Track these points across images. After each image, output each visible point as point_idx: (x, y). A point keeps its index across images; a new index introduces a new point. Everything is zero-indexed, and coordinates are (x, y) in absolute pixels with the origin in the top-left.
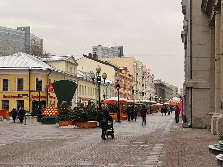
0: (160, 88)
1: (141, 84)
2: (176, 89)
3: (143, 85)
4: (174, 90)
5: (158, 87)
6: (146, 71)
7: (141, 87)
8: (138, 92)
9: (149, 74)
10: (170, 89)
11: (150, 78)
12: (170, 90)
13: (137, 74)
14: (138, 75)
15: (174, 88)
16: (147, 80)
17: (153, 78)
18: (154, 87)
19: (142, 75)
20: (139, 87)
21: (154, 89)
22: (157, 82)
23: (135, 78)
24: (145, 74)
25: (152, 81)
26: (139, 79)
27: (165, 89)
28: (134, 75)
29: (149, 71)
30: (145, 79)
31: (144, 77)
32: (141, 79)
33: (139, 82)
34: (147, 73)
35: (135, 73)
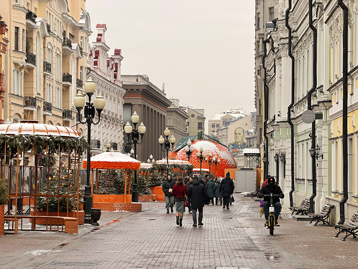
0: (147, 105)
1: (57, 74)
2: (199, 118)
3: (67, 78)
4: (194, 123)
5: (138, 101)
6: (83, 21)
7: (55, 84)
8: (34, 105)
9: (99, 40)
10: (180, 113)
11: (102, 61)
12: (181, 119)
13: (30, 16)
14: (38, 24)
15: (193, 116)
16: (86, 62)
17: (116, 61)
18: (122, 101)
19: (64, 33)
20: (44, 82)
21: (121, 107)
22: (133, 82)
23: (17, 34)
24: (81, 34)
25: (112, 73)
26: (44, 47)
27: (164, 114)
28: (13, 19)
29: (101, 32)
30: (76, 56)
31: (74, 46)
32: (54, 50)
33: (44, 59)
34: (89, 33)
35: (17, 7)
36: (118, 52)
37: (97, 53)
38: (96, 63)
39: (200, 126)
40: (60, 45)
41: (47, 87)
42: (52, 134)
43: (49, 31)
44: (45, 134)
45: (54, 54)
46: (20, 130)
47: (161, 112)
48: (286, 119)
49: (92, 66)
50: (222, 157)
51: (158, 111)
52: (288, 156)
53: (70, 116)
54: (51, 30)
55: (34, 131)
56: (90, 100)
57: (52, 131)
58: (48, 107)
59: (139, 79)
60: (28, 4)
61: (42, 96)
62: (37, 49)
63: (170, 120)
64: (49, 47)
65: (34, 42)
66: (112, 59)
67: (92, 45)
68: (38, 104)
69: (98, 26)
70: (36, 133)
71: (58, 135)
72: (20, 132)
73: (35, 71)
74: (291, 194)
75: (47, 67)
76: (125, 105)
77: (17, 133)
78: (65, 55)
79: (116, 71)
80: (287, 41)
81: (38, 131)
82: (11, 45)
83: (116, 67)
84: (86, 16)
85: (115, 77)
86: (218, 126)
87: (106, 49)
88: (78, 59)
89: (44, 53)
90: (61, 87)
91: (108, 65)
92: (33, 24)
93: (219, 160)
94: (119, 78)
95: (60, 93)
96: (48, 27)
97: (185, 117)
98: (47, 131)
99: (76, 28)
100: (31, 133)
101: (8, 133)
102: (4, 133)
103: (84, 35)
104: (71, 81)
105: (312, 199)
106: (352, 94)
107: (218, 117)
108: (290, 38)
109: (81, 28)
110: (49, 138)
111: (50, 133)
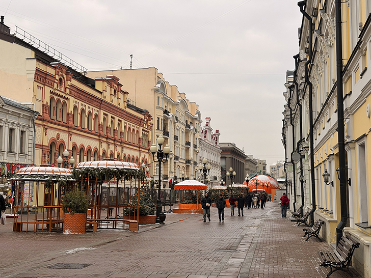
0: (234, 157)
1: (182, 141)
2: (263, 164)
3: (188, 143)
4: (261, 167)
5: (229, 155)
6: (197, 116)
7: (181, 147)
9: (207, 125)
10: (253, 162)
12: (253, 165)
13: (166, 112)
14: (171, 116)
15: (260, 163)
16: (199, 136)
17: (217, 136)
18: (220, 156)
19: (187, 121)
20: (175, 146)
21: (219, 158)
22: (226, 146)
23: (158, 121)
24: (196, 122)
25: (214, 142)
26: (175, 128)
27: (243, 162)
28: (156, 114)
29: (208, 121)
30: (193, 133)
31: (192, 127)
32: (181, 130)
33: (175, 134)
34: (200, 122)
35: (158, 108)
36: (217, 131)
37: (206, 131)
38: (205, 137)
39: (264, 168)
40: (184, 127)
41: (176, 148)
42: (118, 167)
43: (177, 120)
44: (114, 167)
45: (180, 131)
46: (98, 165)
47: (242, 161)
48: (290, 161)
49: (203, 139)
50: (271, 184)
51: (240, 160)
52: (293, 182)
53: (189, 163)
54: (178, 119)
55: (107, 165)
56: (160, 148)
57: (118, 165)
58: (177, 158)
59: (229, 145)
60: (166, 107)
61: (173, 153)
62: (170, 129)
63: (247, 166)
64: (178, 128)
65: (169, 125)
66: (214, 135)
67: (203, 128)
68: (171, 156)
69: (206, 118)
70: (108, 167)
71: (122, 167)
72: (98, 166)
73: (169, 139)
74: (294, 204)
75: (176, 138)
76: (221, 158)
77: (95, 167)
78: (187, 132)
79: (217, 141)
80: (290, 117)
81: (109, 165)
82: (155, 127)
83: (217, 139)
84: (199, 113)
85: (216, 143)
86: (274, 168)
87: (211, 130)
88: (194, 134)
89: (175, 131)
90: (185, 148)
91: (212, 138)
92: (168, 116)
93: (269, 185)
94: (218, 144)
95: (184, 151)
96: (176, 118)
97: (255, 164)
98: (115, 165)
99: (194, 119)
100: (105, 167)
101: (91, 167)
102: (88, 167)
103: (198, 122)
104: (190, 145)
105: (301, 207)
106: (316, 140)
107: (274, 164)
108: (291, 114)
109: (196, 119)
110: (116, 169)
111: (117, 167)
